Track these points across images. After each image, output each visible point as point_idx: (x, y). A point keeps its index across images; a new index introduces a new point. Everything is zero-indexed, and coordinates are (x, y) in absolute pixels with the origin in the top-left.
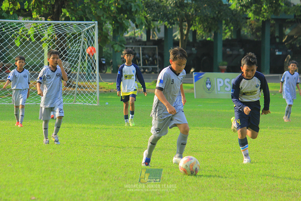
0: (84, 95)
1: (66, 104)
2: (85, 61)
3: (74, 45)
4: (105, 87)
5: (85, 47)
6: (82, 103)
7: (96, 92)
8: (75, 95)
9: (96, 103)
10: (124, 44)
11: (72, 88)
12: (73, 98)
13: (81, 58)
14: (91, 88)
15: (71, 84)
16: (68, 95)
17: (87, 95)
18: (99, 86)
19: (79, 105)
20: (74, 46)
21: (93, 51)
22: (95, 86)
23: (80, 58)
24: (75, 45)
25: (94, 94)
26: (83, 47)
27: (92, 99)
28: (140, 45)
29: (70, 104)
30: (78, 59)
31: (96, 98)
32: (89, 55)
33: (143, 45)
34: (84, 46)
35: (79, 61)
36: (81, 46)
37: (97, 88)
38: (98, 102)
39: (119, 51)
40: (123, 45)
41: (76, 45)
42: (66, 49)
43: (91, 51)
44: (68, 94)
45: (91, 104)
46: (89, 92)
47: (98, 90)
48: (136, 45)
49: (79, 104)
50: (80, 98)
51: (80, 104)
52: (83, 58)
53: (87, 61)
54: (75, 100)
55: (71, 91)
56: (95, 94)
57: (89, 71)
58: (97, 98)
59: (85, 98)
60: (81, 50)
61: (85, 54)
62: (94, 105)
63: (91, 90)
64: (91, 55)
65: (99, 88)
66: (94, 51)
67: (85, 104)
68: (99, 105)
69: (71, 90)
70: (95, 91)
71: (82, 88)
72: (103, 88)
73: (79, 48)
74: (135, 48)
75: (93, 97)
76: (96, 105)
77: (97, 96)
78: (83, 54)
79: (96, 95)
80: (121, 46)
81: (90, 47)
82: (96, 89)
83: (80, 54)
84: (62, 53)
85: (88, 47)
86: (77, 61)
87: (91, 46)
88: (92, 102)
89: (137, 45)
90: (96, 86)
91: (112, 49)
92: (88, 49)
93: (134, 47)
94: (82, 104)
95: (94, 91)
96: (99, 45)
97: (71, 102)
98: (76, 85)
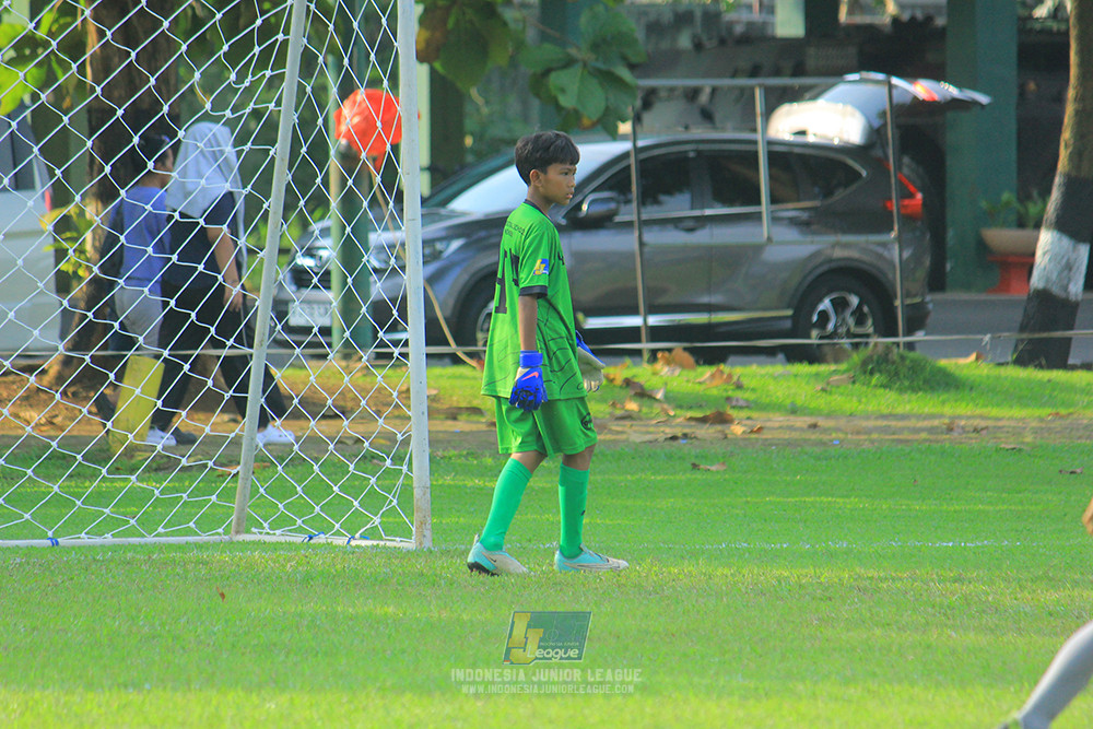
0: (315, 467)
1: (170, 546)
2: (320, 202)
3: (233, 77)
4: (475, 403)
5: (321, 90)
6: (300, 530)
7: (406, 442)
8: (239, 468)
9: (406, 534)
10: (632, 67)
11: (218, 417)
12: (228, 495)
13: (290, 176)
14: (365, 418)
15: (210, 383)
16: (184, 469)
17: (336, 469)
18: (433, 399)
19: (275, 547)
20: (231, 90)
21: (379, 124)
22: (395, 394)
23: (282, 177)
24: (241, 77)
25: (388, 462)
26: (301, 90)
27: (373, 501)
28: (755, 72)
29: (204, 538)
30: (265, 185)
31: (407, 491)
32: (349, 158)
33: (777, 73)
34: (308, 89)
35: (274, 203)
36: (288, 88)
37: (417, 410)
38: (422, 523)
39: (586, 122)
40: (624, 73)
41: (247, 83)
42: (166, 108)
43: (365, 130)
44: (184, 462)
45: (363, 537)
46: (348, 445)
47: (419, 430)
48: (720, 76)
49: (278, 536)
50: (283, 491)
51: (282, 539)
52: (303, 178)
53: (334, 203)
54: (242, 510)
55: (213, 442)
56: (398, 459)
57: (349, 280)
58: (417, 492)
59: (318, 491)
60: (288, 120)
61: (319, 150)
62: (388, 544)
63: (370, 427)
64: (363, 155)
65: (432, 413)
66: (387, 125)
67: (321, 539)
68: (427, 544)
69: (207, 429)
70: (399, 437)
71: (296, 415)
72: (463, 417)
73: (272, 106)
74: (714, 90)
75: (387, 482)
76: (410, 545)
77: (415, 475)
78: (304, 149)
79: (405, 468)
80: (609, 79)
81: (361, 94)
82: (409, 418)
83: (280, 150)
84: (136, 140)
85: (346, 90)
86: (253, 205)
87: (362, 90)
88: (377, 520)
89: (734, 75)
90: (405, 394)
91: (535, 104)
92: (346, 111)
93: (707, 84)
94: (299, 539)
95: (392, 438)
96: (433, 74)
97: (207, 524)
98: (249, 396)
